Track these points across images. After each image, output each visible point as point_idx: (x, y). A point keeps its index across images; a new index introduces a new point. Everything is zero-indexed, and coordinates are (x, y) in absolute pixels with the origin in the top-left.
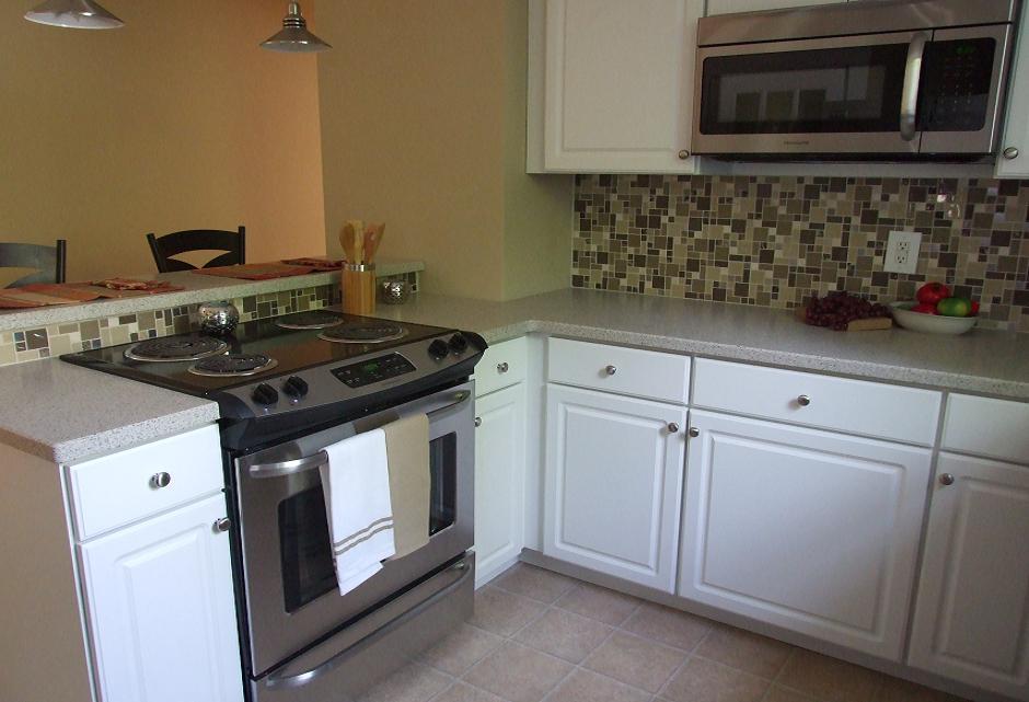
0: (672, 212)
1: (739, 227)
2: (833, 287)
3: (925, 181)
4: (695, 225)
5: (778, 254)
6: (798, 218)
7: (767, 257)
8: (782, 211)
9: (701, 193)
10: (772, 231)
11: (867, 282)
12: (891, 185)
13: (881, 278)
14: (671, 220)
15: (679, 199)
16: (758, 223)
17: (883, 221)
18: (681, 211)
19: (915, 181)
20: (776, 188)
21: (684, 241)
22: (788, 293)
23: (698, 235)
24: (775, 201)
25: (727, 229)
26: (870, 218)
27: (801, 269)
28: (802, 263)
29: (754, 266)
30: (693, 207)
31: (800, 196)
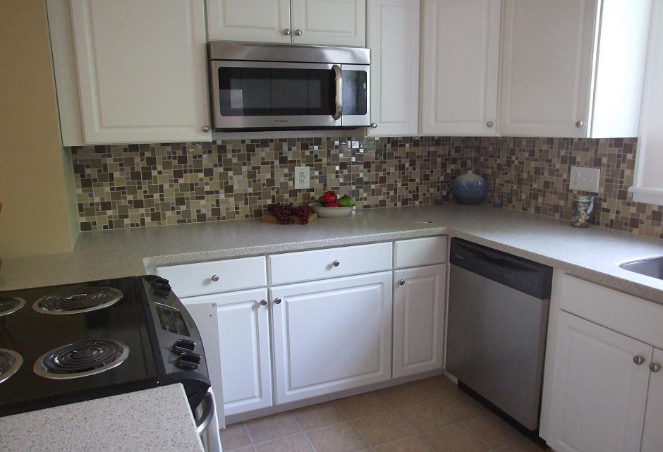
0: (160, 167)
1: (209, 173)
2: (269, 202)
3: (307, 139)
4: (178, 174)
5: (235, 187)
6: (244, 164)
7: (229, 189)
8: (235, 160)
9: (179, 153)
10: (230, 173)
11: (287, 196)
12: (291, 142)
13: (294, 193)
14: (160, 173)
15: (164, 158)
16: (221, 170)
17: (290, 162)
18: (167, 165)
19: (302, 139)
20: (229, 147)
21: (171, 186)
22: (245, 210)
23: (181, 181)
24: (229, 156)
25: (201, 175)
26: (283, 160)
27: (250, 194)
28: (250, 190)
29: (222, 196)
30: (175, 162)
31: (244, 151)
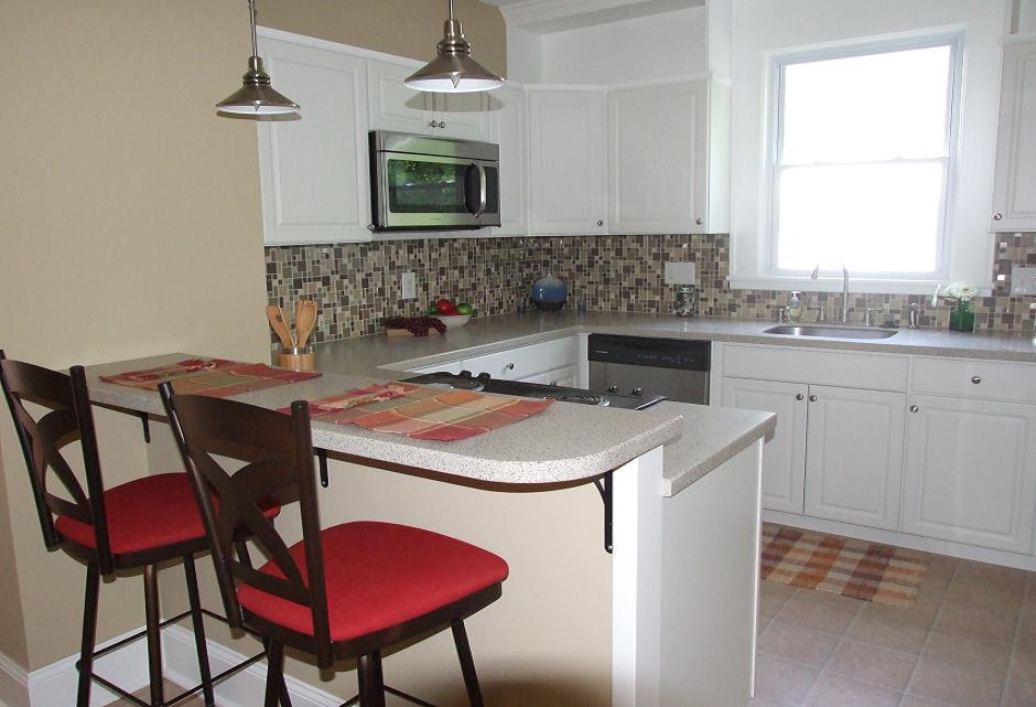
0: (280, 276)
1: (326, 281)
2: (381, 315)
3: (413, 241)
4: (298, 284)
5: (351, 298)
6: (358, 271)
7: (345, 301)
8: (350, 267)
9: (299, 258)
10: (346, 282)
11: (395, 307)
12: (399, 244)
13: (401, 304)
14: (280, 282)
15: (284, 265)
16: (338, 277)
17: (399, 267)
18: (287, 274)
19: (408, 241)
20: (345, 250)
21: (291, 299)
22: (361, 325)
23: (301, 292)
24: (345, 260)
25: (319, 284)
26: (392, 265)
28: (364, 302)
29: (339, 310)
30: (294, 269)
31: (359, 255)
